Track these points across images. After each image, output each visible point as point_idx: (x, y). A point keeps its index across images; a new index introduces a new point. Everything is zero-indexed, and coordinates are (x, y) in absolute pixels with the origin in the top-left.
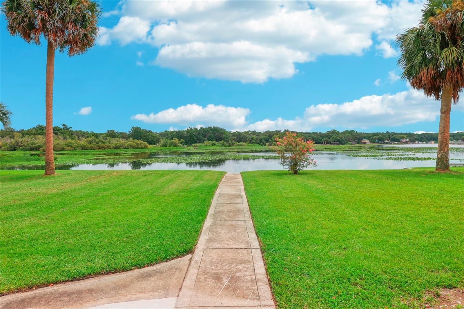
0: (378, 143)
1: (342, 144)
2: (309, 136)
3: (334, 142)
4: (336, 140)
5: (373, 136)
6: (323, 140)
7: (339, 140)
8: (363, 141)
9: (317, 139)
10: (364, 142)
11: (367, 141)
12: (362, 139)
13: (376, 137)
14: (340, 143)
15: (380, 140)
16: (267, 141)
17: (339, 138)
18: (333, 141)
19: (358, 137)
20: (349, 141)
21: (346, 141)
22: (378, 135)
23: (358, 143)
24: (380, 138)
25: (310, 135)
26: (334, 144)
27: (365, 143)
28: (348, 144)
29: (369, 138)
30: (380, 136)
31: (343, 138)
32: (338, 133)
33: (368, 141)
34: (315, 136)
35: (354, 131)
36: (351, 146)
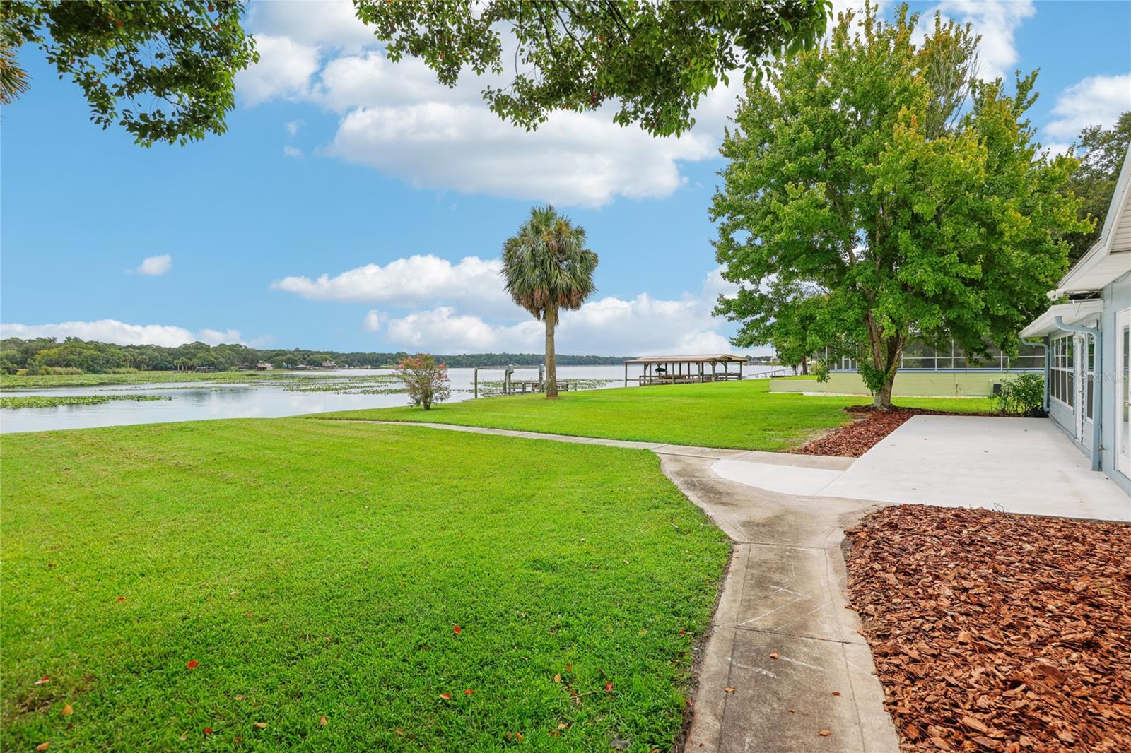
0: (287, 368)
1: (220, 370)
2: (141, 354)
3: (203, 365)
4: (205, 363)
5: (277, 355)
6: (175, 362)
7: (213, 362)
8: (259, 366)
9: (162, 360)
10: (262, 366)
11: (268, 365)
12: (258, 362)
13: (284, 358)
14: (216, 368)
15: (290, 363)
16: (22, 364)
17: (213, 359)
18: (200, 363)
19: (251, 356)
20: (232, 364)
21: (227, 365)
22: (286, 355)
23: (251, 368)
24: (289, 359)
25: (144, 351)
26: (204, 371)
27: (264, 369)
28: (232, 370)
29: (269, 359)
30: (289, 356)
31: (222, 360)
32: (207, 349)
33: (270, 365)
34: (156, 354)
35: (241, 346)
36: (238, 373)
